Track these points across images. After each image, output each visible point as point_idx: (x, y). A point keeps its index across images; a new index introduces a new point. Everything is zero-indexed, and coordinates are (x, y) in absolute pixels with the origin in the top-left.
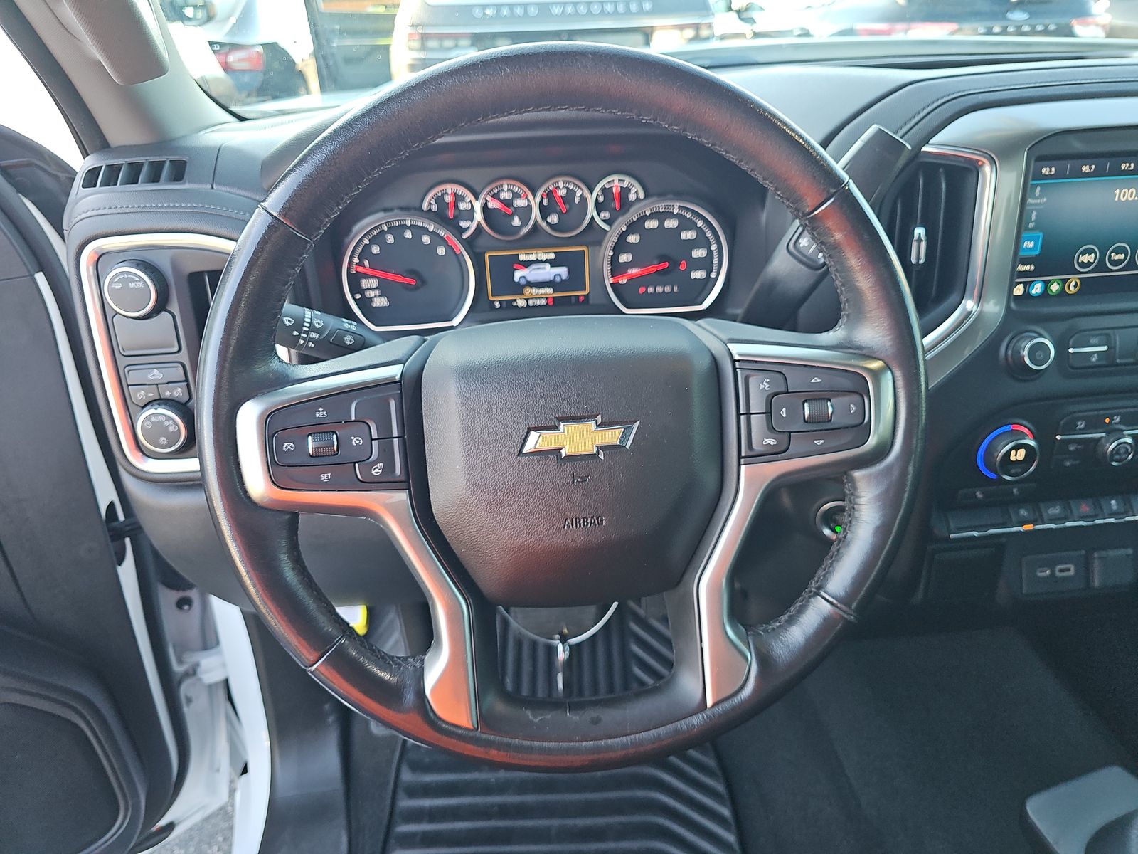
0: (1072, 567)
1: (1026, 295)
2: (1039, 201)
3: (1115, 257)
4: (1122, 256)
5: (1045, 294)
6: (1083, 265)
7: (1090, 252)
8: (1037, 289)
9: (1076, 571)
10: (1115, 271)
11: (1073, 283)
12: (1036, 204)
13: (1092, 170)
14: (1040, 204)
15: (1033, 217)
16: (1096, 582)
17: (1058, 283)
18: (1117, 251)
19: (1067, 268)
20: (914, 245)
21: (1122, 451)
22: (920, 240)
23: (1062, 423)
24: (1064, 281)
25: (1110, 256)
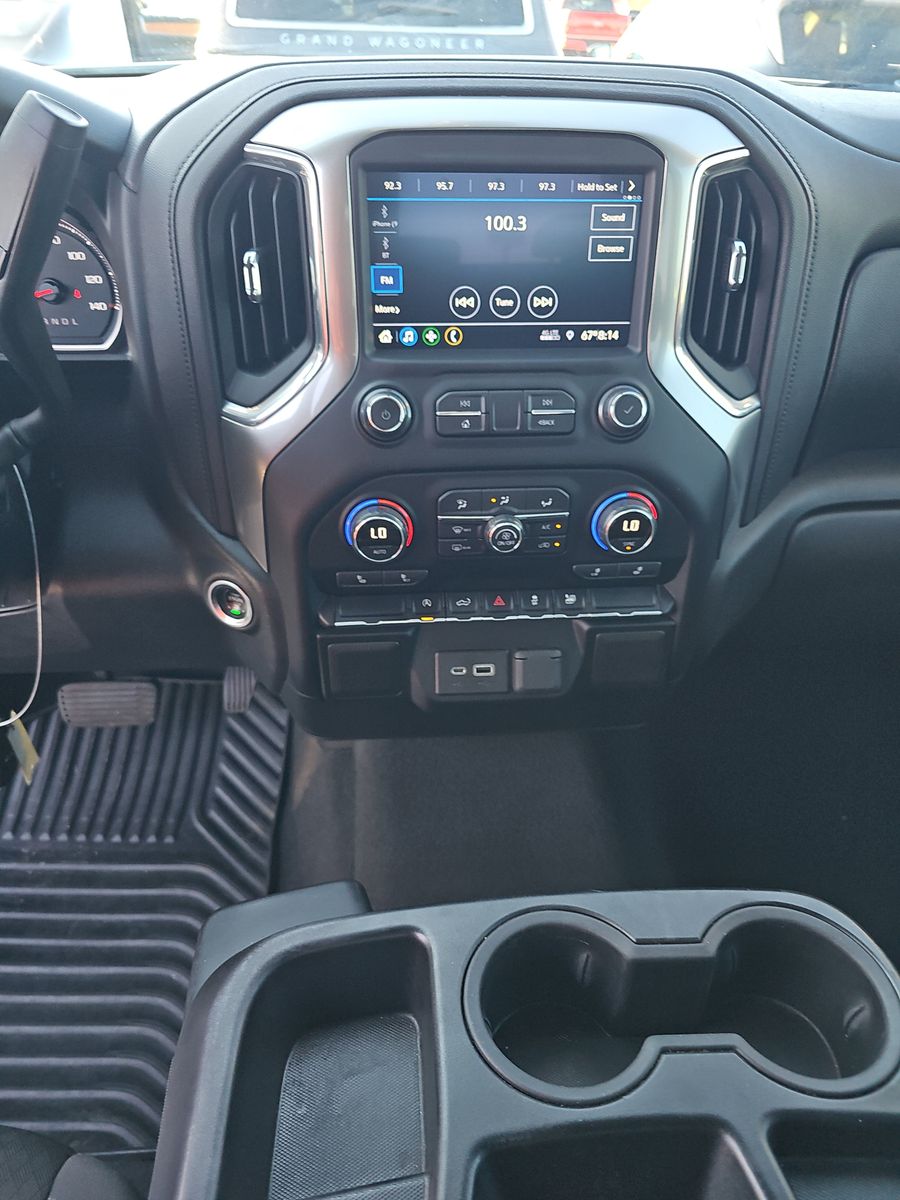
0: (492, 667)
1: (396, 345)
2: (388, 224)
3: (501, 303)
4: (510, 303)
5: (420, 344)
6: (460, 310)
7: (468, 294)
8: (409, 337)
9: (496, 670)
10: (505, 322)
11: (453, 333)
12: (386, 228)
13: (451, 188)
14: (390, 228)
15: (386, 244)
16: (518, 685)
17: (435, 332)
18: (504, 295)
19: (442, 313)
20: (246, 270)
21: (506, 536)
22: (250, 266)
23: (440, 499)
24: (442, 330)
25: (494, 302)
